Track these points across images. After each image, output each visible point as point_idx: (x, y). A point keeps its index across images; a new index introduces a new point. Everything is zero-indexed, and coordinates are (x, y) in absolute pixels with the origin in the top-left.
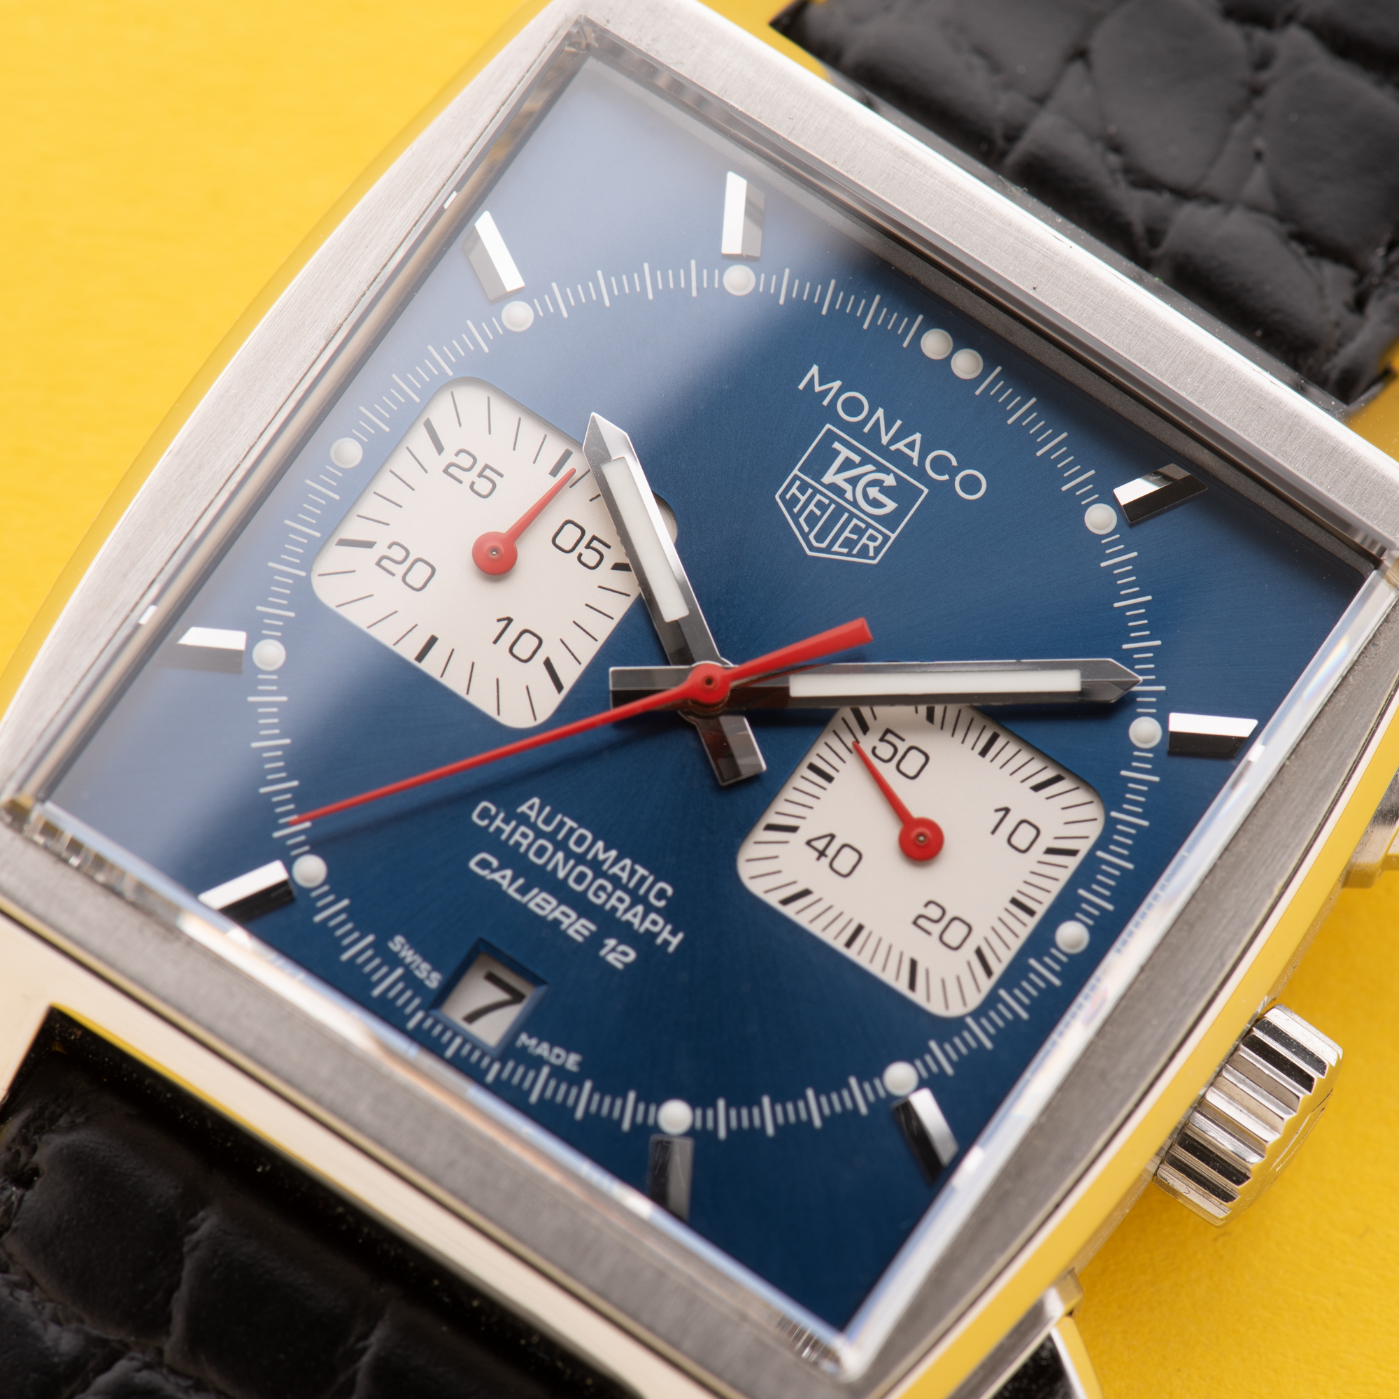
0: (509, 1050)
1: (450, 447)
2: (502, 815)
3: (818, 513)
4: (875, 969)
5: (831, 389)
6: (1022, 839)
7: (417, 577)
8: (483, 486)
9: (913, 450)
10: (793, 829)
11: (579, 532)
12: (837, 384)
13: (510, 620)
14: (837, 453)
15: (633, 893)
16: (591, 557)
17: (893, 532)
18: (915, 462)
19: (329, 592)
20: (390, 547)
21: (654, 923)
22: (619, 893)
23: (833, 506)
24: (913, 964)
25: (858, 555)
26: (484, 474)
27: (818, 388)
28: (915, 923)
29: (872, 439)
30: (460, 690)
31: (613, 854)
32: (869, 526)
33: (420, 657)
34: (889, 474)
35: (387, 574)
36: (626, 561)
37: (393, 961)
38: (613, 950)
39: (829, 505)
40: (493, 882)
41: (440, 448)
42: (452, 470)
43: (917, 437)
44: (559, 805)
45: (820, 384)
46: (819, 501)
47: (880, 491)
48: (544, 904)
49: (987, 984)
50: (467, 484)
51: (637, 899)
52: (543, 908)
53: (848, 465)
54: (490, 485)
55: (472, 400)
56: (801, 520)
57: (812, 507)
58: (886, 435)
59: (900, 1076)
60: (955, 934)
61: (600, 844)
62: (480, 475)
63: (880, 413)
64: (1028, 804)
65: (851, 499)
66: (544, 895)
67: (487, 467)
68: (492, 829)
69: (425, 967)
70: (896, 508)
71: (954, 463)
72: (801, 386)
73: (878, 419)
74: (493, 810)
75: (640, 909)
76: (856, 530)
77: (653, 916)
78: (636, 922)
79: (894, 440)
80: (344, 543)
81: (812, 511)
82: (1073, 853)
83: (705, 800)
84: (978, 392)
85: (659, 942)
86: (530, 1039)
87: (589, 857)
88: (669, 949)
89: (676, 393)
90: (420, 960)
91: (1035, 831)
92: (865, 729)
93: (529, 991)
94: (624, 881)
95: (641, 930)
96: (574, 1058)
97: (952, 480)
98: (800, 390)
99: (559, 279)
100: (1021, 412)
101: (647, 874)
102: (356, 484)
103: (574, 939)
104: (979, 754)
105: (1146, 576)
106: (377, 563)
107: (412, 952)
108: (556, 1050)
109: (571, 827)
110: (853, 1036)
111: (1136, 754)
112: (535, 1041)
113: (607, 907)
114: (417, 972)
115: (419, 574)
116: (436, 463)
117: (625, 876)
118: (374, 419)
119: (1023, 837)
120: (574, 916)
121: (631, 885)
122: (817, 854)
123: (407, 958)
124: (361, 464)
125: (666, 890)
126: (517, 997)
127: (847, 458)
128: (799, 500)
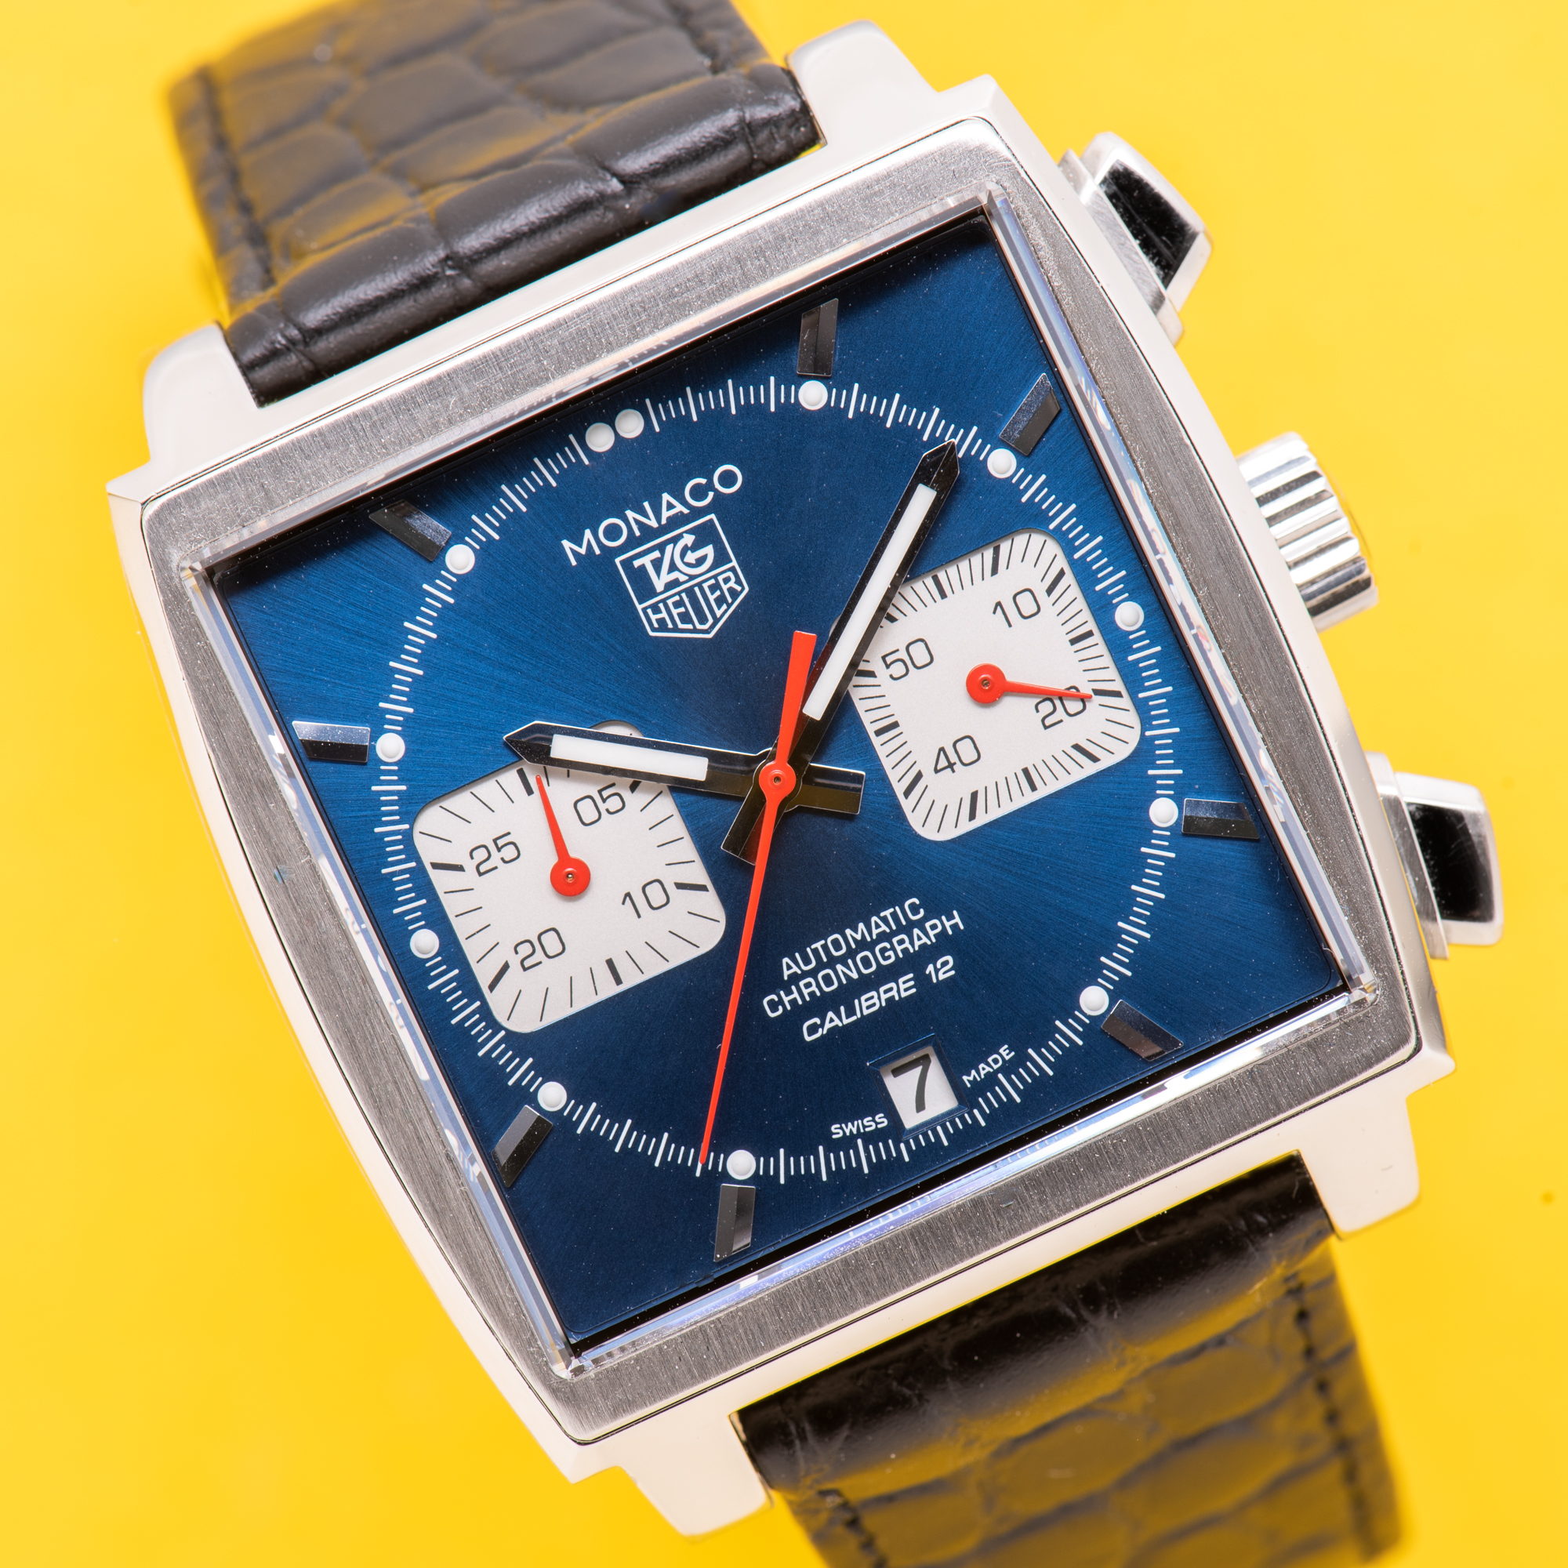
0: (966, 1097)
1: (461, 859)
2: (782, 993)
3: (682, 610)
4: (1065, 781)
5: (589, 541)
6: (1028, 606)
7: (553, 946)
8: (508, 853)
9: (674, 507)
10: (919, 776)
11: (588, 801)
12: (588, 534)
13: (628, 895)
14: (643, 567)
15: (901, 929)
16: (614, 803)
19: (526, 1022)
20: (517, 953)
21: (934, 927)
22: (895, 940)
23: (683, 595)
24: (1077, 747)
25: (734, 599)
26: (500, 846)
27: (583, 551)
28: (1046, 727)
29: (648, 533)
30: (663, 967)
31: (861, 926)
32: (715, 577)
33: (618, 981)
34: (683, 537)
35: (537, 967)
36: (631, 780)
37: (848, 1142)
38: (937, 971)
39: (681, 597)
40: (829, 1030)
41: (460, 868)
42: (483, 869)
43: (666, 497)
44: (796, 945)
45: (580, 546)
47: (692, 552)
48: (870, 1002)
49: (1125, 701)
50: (500, 864)
51: (907, 929)
52: (874, 1005)
53: (657, 564)
54: (512, 846)
55: (431, 819)
57: (675, 612)
58: (650, 519)
59: (1163, 812)
60: (1072, 702)
61: (848, 932)
62: (499, 850)
63: (630, 514)
64: (1003, 586)
65: (686, 578)
66: (863, 998)
67: (495, 841)
68: (789, 1007)
69: (867, 1120)
70: (714, 547)
71: (703, 481)
72: (574, 563)
73: (635, 519)
74: (774, 997)
75: (916, 931)
77: (928, 925)
78: (925, 940)
79: (658, 518)
80: (492, 987)
81: (679, 614)
82: (1062, 573)
83: (861, 833)
84: (657, 429)
85: (950, 932)
86: (969, 1075)
87: (854, 946)
88: (962, 927)
89: (523, 661)
90: (860, 1121)
91: (1028, 593)
92: (871, 674)
93: (929, 1050)
94: (888, 930)
95: (934, 940)
96: (1004, 1050)
97: (716, 491)
98: (576, 566)
99: (379, 698)
100: (692, 406)
101: (892, 910)
102: (452, 951)
103: (911, 995)
104: (942, 598)
105: (879, 388)
106: (525, 969)
107: (850, 1124)
108: (990, 1060)
109: (822, 946)
110: (1110, 828)
111: (1014, 481)
112: (973, 1072)
113: (901, 955)
114: (867, 1129)
115: (551, 943)
116: (469, 877)
117: (884, 928)
118: (409, 906)
119: (1027, 604)
120: (893, 985)
121: (894, 928)
122: (949, 770)
123: (851, 1131)
124: (439, 938)
125: (914, 903)
126: (924, 1061)
127: (652, 561)
128: (664, 618)
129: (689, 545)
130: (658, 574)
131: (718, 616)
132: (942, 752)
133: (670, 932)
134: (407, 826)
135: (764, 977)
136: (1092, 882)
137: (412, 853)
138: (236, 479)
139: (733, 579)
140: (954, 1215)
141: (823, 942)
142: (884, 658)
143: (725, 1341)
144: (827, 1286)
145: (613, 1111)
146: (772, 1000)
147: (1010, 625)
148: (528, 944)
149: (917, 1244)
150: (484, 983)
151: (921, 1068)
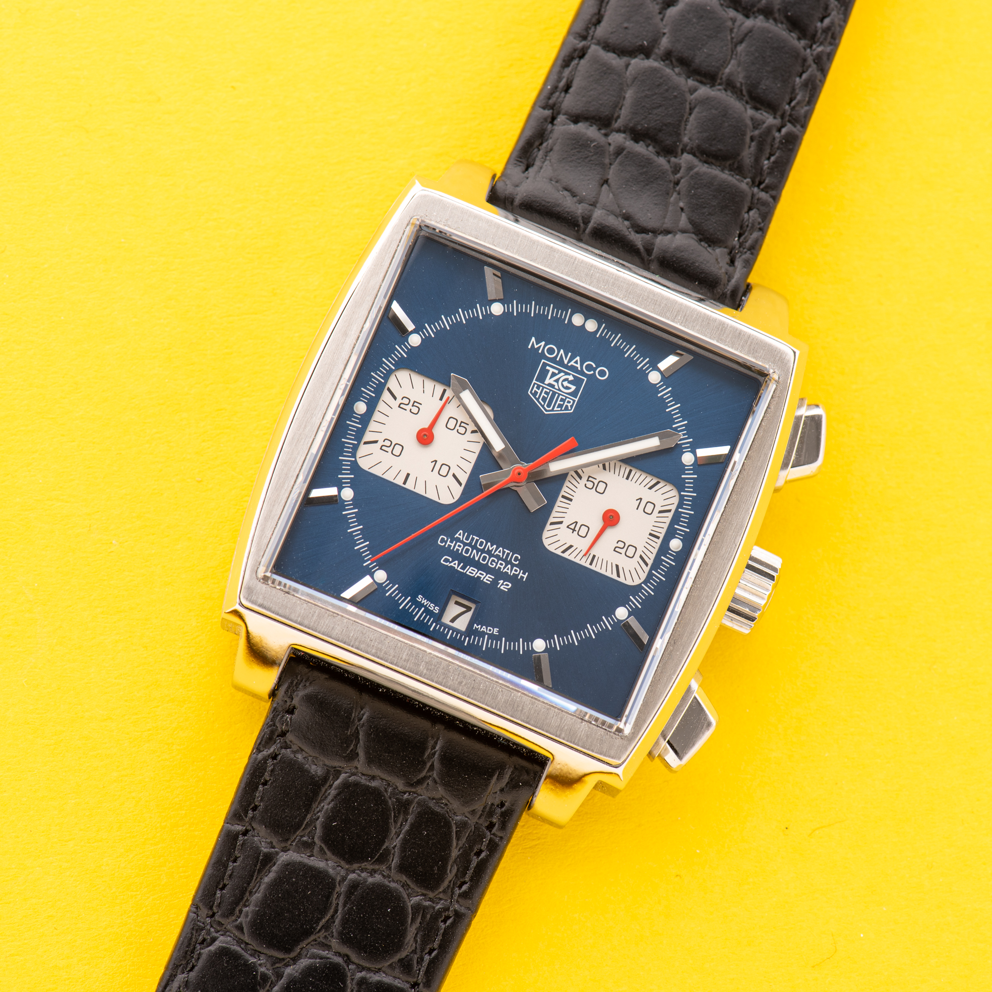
0: (470, 631)
1: (399, 396)
2: (449, 540)
3: (546, 396)
4: (603, 572)
5: (541, 346)
6: (648, 510)
8: (415, 410)
9: (577, 364)
10: (561, 523)
11: (455, 421)
12: (543, 343)
13: (436, 461)
14: (548, 371)
15: (505, 560)
16: (462, 430)
17: (576, 398)
18: (579, 369)
19: (364, 464)
20: (384, 441)
21: (516, 571)
22: (500, 562)
24: (617, 566)
25: (565, 410)
27: (536, 346)
28: (614, 550)
29: (561, 363)
30: (422, 493)
31: (495, 546)
32: (566, 397)
33: (405, 483)
34: (570, 375)
35: (385, 452)
36: (476, 429)
37: (419, 605)
38: (502, 584)
39: (550, 392)
40: (451, 566)
41: (395, 398)
42: (402, 406)
43: (578, 358)
44: (470, 531)
45: (537, 344)
46: (545, 391)
47: (568, 383)
48: (472, 572)
49: (647, 569)
50: (408, 410)
51: (508, 563)
52: (472, 574)
53: (554, 375)
54: (418, 409)
55: (403, 375)
56: (540, 400)
57: (543, 394)
58: (566, 359)
59: (621, 613)
60: (631, 551)
61: (489, 544)
62: (413, 406)
63: (562, 351)
64: (648, 495)
65: (557, 388)
66: (472, 568)
67: (415, 402)
68: (447, 546)
69: (432, 605)
70: (576, 388)
71: (594, 366)
72: (529, 347)
73: (562, 354)
74: (446, 539)
75: (509, 566)
77: (515, 568)
78: (509, 571)
79: (569, 361)
80: (365, 443)
81: (543, 396)
82: (669, 511)
84: (598, 336)
85: (519, 578)
86: (477, 626)
87: (486, 550)
88: (524, 580)
90: (430, 603)
91: (653, 505)
92: (580, 477)
93: (473, 606)
94: (501, 556)
95: (512, 574)
96: (496, 630)
97: (595, 373)
98: (529, 349)
99: (428, 322)
100: (616, 340)
101: (509, 552)
102: (366, 419)
103: (487, 583)
104: (626, 479)
105: (676, 397)
106: (381, 449)
108: (489, 628)
109: (477, 539)
111: (686, 468)
112: (480, 626)
113: (497, 568)
114: (429, 608)
115: (397, 450)
116: (395, 404)
117: (501, 554)
118: (368, 392)
119: (649, 508)
120: (485, 574)
121: (504, 558)
122: (572, 531)
123: (424, 603)
124: (366, 411)
125: (518, 557)
126: (468, 609)
127: (553, 372)
128: (538, 392)
129: (569, 380)
130: (551, 378)
131: (555, 409)
132: (575, 524)
133: (436, 485)
134: (394, 368)
135: (449, 529)
136: (578, 610)
137: (386, 378)
139: (571, 404)
141: (478, 538)
142: (589, 477)
145: (360, 518)
146: (444, 539)
147: (637, 509)
148: (390, 443)
150: (365, 439)
151: (465, 609)
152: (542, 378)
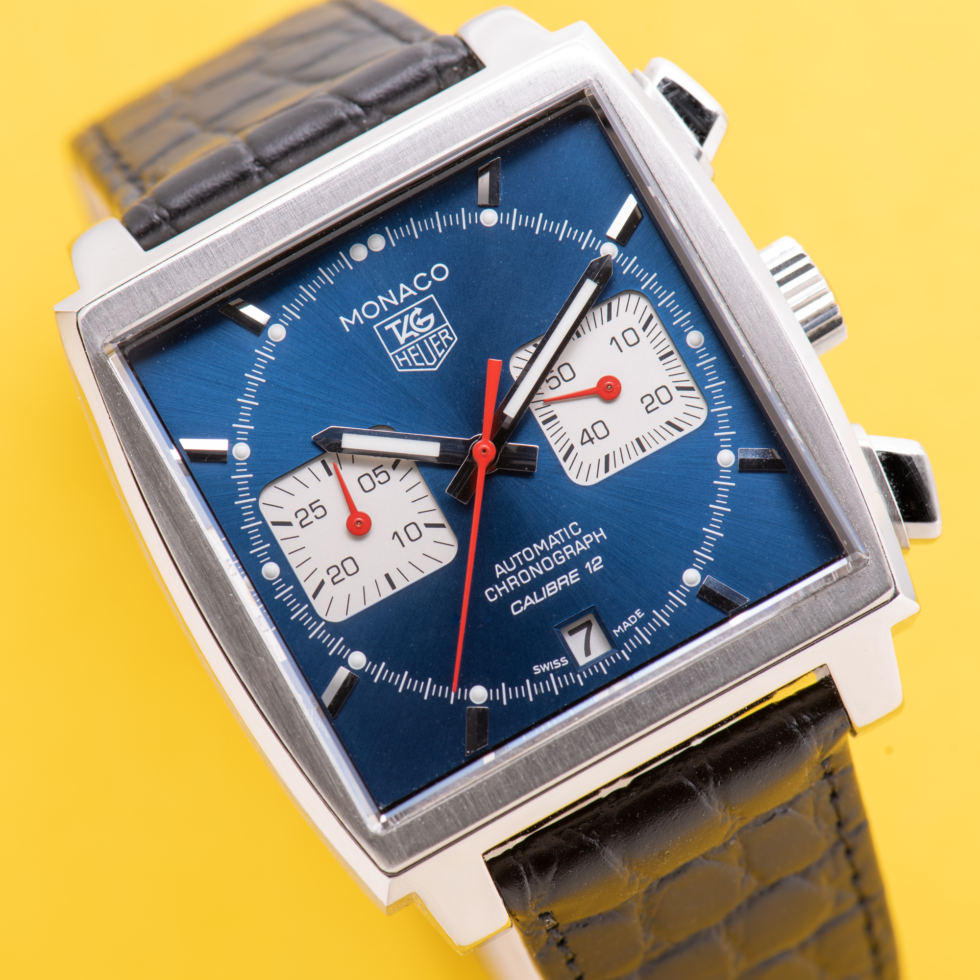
0: (615, 643)
1: (290, 518)
2: (496, 586)
4: (663, 444)
5: (356, 316)
6: (632, 339)
7: (351, 568)
8: (319, 512)
9: (408, 291)
10: (572, 447)
11: (367, 477)
12: (355, 312)
13: (396, 533)
14: (391, 329)
15: (568, 542)
16: (383, 477)
17: (445, 323)
18: (415, 294)
19: (337, 616)
20: (328, 574)
21: (588, 539)
22: (564, 549)
23: (417, 345)
24: (669, 423)
26: (313, 508)
27: (353, 322)
28: (648, 412)
29: (393, 309)
30: (420, 576)
31: (543, 541)
33: (393, 587)
34: (414, 310)
35: (342, 582)
36: (394, 460)
37: (545, 676)
38: (592, 566)
40: (528, 607)
41: (289, 524)
42: (304, 523)
43: (402, 286)
44: (503, 556)
45: (351, 320)
46: (411, 351)
47: (421, 318)
48: (552, 588)
49: (696, 393)
50: (314, 519)
51: (572, 541)
52: (554, 590)
53: (400, 327)
54: (321, 508)
55: (270, 495)
56: (417, 364)
58: (393, 300)
59: (726, 458)
60: (664, 395)
61: (535, 545)
62: (313, 511)
63: (381, 298)
64: (615, 327)
65: (418, 334)
66: (547, 586)
67: (310, 505)
68: (501, 595)
69: (555, 662)
70: (434, 315)
71: (425, 274)
72: (348, 330)
73: (384, 301)
74: (491, 589)
75: (577, 542)
76: (435, 340)
77: (584, 538)
78: (583, 547)
79: (398, 298)
80: (315, 596)
82: (650, 318)
83: (538, 484)
84: (394, 245)
85: (599, 541)
86: (617, 629)
87: (539, 554)
88: (606, 538)
89: (320, 392)
90: (551, 663)
91: (631, 331)
93: (589, 617)
94: (560, 543)
95: (589, 547)
96: (637, 613)
97: (433, 280)
98: (349, 332)
99: (232, 421)
100: (414, 228)
101: (561, 530)
102: (288, 575)
103: (577, 582)
104: (578, 337)
105: (529, 210)
106: (334, 583)
107: (545, 665)
108: (629, 619)
110: (693, 470)
111: (617, 261)
112: (620, 627)
113: (569, 558)
114: (556, 667)
115: (350, 566)
116: (296, 529)
117: (557, 541)
118: (259, 548)
119: (631, 337)
120: (565, 576)
121: (563, 541)
122: (590, 442)
123: (546, 669)
124: (279, 567)
125: (575, 525)
126: (588, 624)
127: (396, 326)
128: (406, 360)
129: (419, 314)
130: (401, 333)
131: (440, 356)
132: (585, 433)
133: (423, 554)
134: (255, 499)
135: (486, 578)
136: (685, 504)
137: (259, 516)
138: (135, 290)
139: (448, 334)
140: (615, 712)
141: (519, 553)
143: (477, 802)
144: (538, 763)
145: (395, 667)
146: (491, 591)
147: (621, 351)
148: (335, 568)
149: (592, 732)
150: (309, 594)
151: (586, 629)
152: (393, 343)
